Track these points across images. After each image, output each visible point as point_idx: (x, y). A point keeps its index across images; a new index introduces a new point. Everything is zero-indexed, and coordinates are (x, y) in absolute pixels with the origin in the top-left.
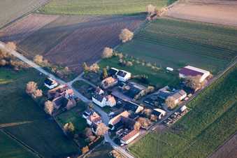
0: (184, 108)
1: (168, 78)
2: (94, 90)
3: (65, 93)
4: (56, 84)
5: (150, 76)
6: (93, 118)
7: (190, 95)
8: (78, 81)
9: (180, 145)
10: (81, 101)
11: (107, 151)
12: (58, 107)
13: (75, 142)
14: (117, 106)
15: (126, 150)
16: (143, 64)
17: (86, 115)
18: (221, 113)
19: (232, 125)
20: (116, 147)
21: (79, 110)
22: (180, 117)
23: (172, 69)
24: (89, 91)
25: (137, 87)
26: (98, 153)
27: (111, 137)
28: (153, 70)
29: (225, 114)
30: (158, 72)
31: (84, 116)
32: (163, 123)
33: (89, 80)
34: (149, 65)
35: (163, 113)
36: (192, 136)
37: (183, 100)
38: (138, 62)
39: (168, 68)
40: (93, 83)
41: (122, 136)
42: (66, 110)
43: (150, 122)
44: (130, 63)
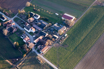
0: (66, 35)
1: (57, 18)
2: (24, 23)
3: (11, 25)
4: (6, 19)
5: (49, 17)
6: (26, 39)
7: (68, 28)
8: (16, 18)
9: (67, 54)
10: (19, 29)
11: (35, 56)
12: (9, 32)
13: (19, 51)
14: (36, 32)
15: (43, 56)
16: (45, 11)
17: (23, 37)
18: (82, 38)
19: (88, 45)
20: (38, 54)
21: (19, 33)
22: (65, 40)
23: (58, 14)
24: (22, 24)
25: (44, 23)
26: (30, 57)
27: (35, 49)
28: (49, 14)
29: (84, 39)
30: (52, 15)
31: (21, 37)
32: (58, 42)
33: (21, 18)
34: (47, 12)
35: (57, 37)
36: (72, 50)
37: (65, 31)
38: (42, 10)
39: (56, 14)
40: (23, 19)
41: (40, 48)
42: (13, 33)
43: (52, 42)
44: (39, 10)
